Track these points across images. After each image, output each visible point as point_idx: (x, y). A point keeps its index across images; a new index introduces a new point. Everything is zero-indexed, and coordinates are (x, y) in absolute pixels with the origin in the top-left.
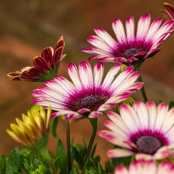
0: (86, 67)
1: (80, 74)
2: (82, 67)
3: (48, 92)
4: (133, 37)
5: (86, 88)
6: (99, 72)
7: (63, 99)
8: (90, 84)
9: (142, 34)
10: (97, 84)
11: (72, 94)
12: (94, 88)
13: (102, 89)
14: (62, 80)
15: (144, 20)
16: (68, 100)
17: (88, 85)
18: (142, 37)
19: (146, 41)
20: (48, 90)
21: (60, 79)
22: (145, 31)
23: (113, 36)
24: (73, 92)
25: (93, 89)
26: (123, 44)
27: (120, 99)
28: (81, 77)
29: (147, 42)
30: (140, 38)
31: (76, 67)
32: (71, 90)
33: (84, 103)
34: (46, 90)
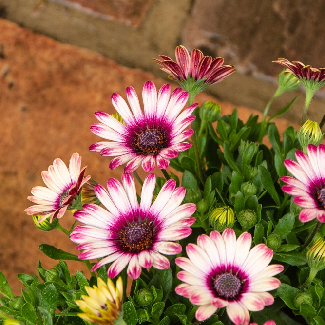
0: (117, 187)
1: (112, 198)
2: (113, 188)
3: (88, 233)
4: (141, 114)
5: (125, 213)
6: (131, 187)
7: (105, 235)
8: (128, 208)
9: (151, 110)
10: (135, 204)
11: (111, 225)
12: (133, 210)
13: (143, 211)
14: (95, 211)
15: (149, 92)
16: (110, 235)
17: (125, 209)
18: (153, 113)
19: (158, 117)
20: (86, 231)
21: (92, 209)
22: (153, 105)
23: (120, 119)
24: (112, 222)
25: (132, 212)
26: (133, 126)
27: (181, 236)
28: (114, 200)
29: (159, 119)
30: (150, 115)
31: (104, 189)
32: (109, 220)
33: (132, 238)
34: (84, 231)
